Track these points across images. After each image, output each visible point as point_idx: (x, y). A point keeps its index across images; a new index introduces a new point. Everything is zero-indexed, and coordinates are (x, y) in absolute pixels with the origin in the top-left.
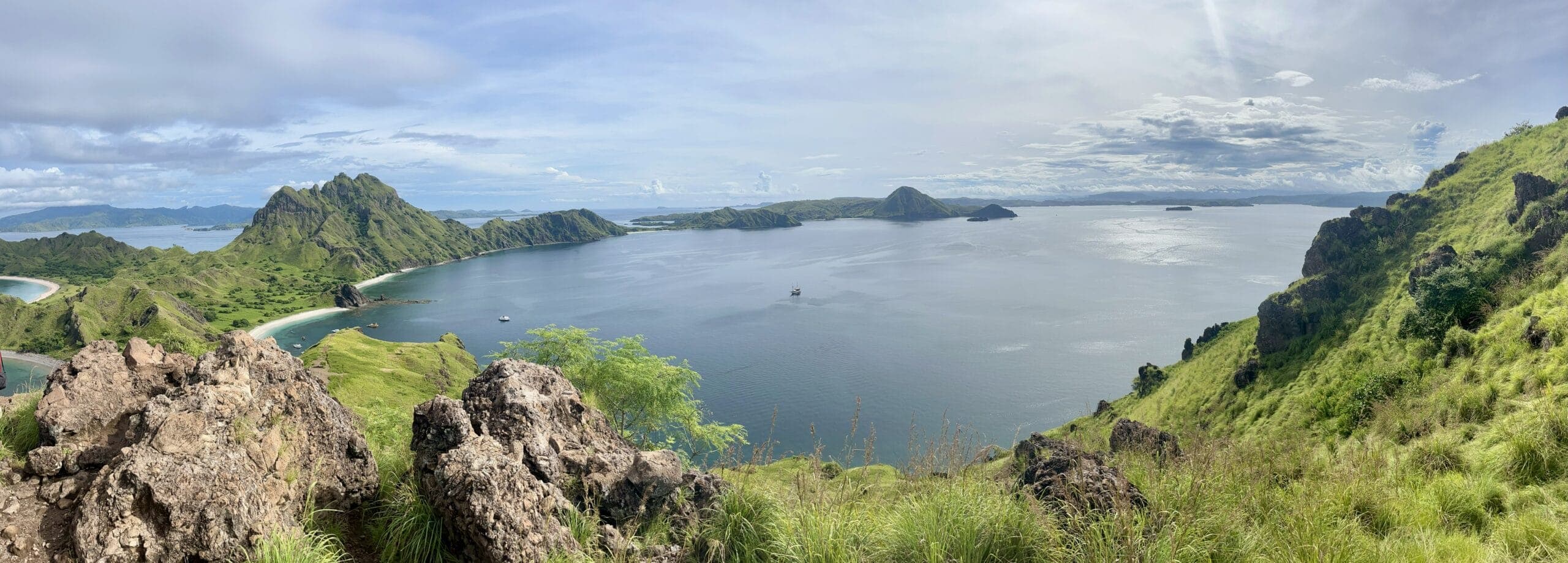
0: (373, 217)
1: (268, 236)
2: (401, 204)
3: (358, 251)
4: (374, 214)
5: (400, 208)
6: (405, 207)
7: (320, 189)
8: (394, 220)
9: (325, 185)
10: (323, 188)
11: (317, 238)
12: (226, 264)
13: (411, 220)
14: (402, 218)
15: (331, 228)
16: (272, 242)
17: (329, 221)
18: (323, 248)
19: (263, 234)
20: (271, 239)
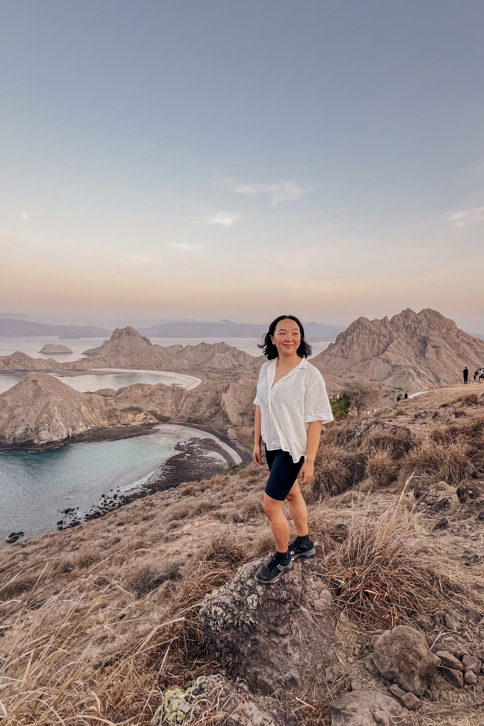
0: (432, 343)
1: (346, 353)
2: (459, 333)
3: (415, 369)
4: (432, 340)
5: (457, 336)
6: (462, 335)
7: (389, 320)
8: (451, 346)
9: (394, 317)
10: (392, 319)
11: (383, 357)
13: (467, 347)
14: (458, 345)
15: (395, 350)
16: (349, 357)
17: (394, 344)
18: (387, 364)
19: (343, 351)
20: (348, 355)
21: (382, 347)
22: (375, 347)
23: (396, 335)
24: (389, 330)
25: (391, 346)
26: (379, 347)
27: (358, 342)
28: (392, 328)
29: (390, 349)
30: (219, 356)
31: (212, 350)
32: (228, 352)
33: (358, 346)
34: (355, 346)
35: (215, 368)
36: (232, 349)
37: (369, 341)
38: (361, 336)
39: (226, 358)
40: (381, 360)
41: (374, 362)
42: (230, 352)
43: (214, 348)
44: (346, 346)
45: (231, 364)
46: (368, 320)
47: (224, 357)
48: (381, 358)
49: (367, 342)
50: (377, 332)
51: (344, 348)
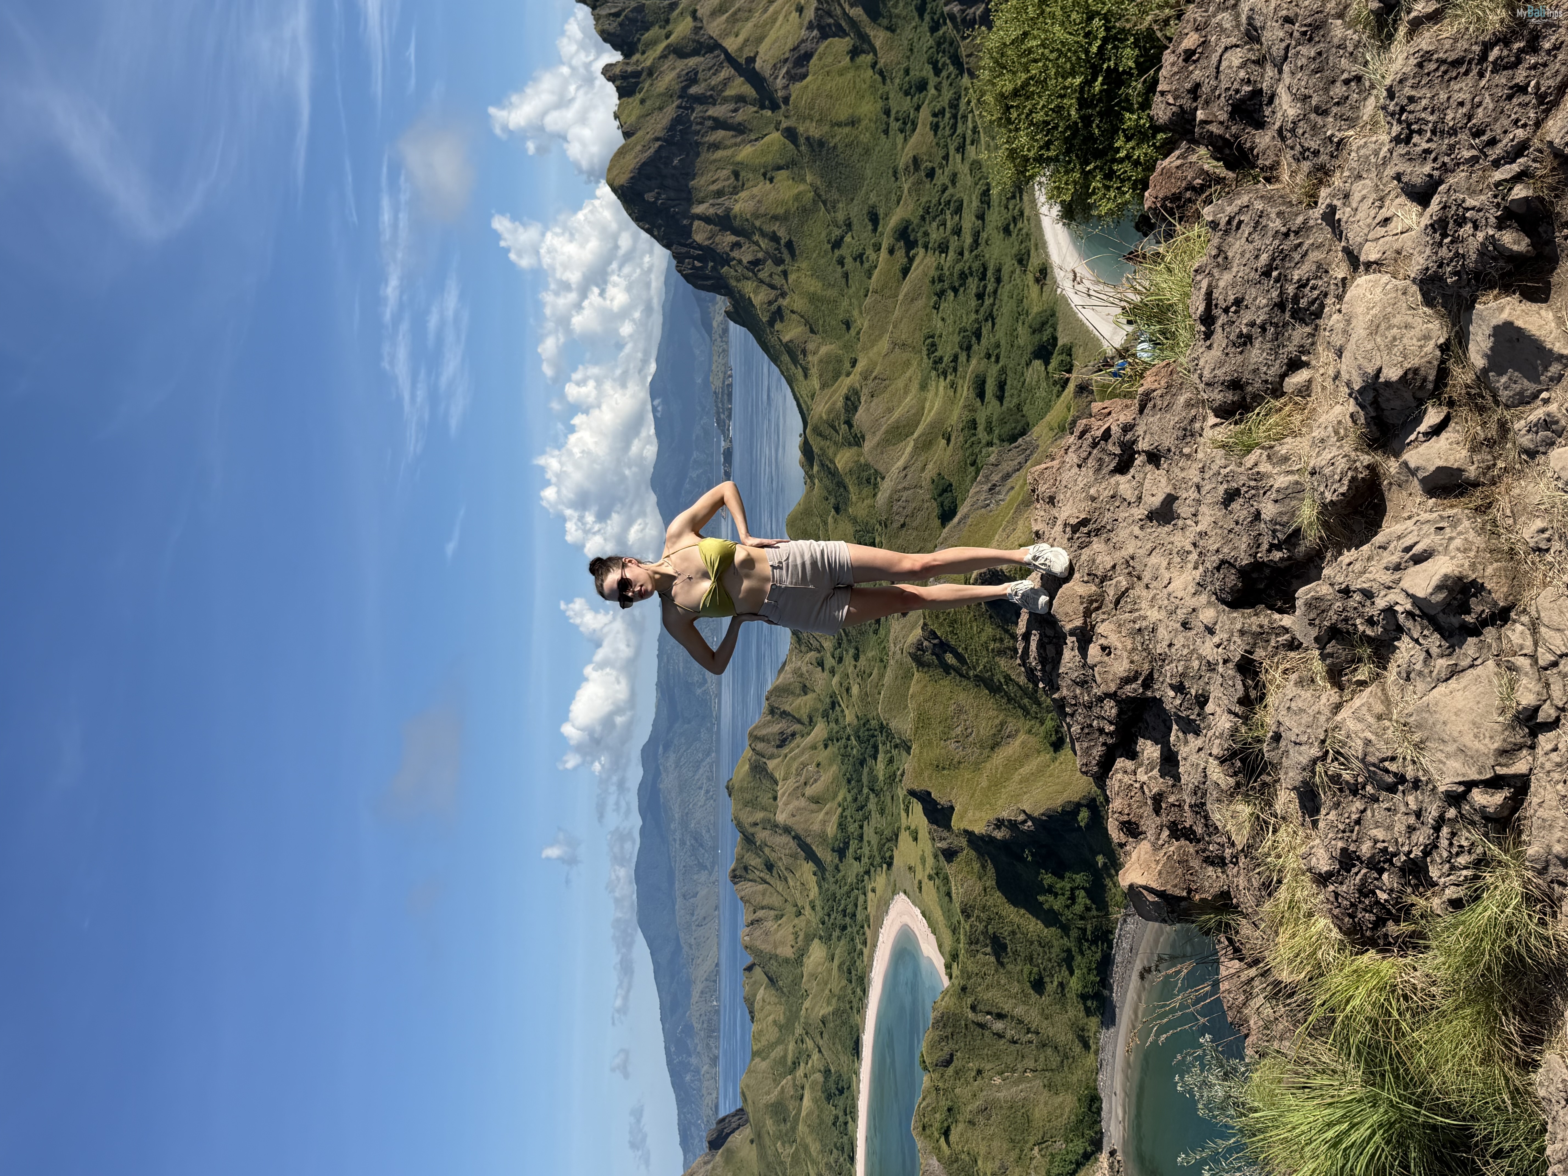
7: (618, 57)
9: (608, 37)
10: (616, 47)
11: (780, 82)
12: (845, 384)
15: (750, 25)
16: (782, 233)
17: (726, 34)
18: (814, 60)
19: (756, 263)
20: (775, 238)
21: (740, 86)
22: (740, 117)
23: (682, 28)
24: (663, 57)
25: (731, 44)
26: (741, 99)
27: (719, 193)
28: (654, 43)
29: (748, 52)
30: (786, 804)
31: (762, 835)
32: (771, 764)
33: (735, 191)
34: (737, 208)
35: (842, 826)
36: (760, 746)
37: (715, 146)
39: (798, 774)
40: (796, 88)
41: (803, 118)
42: (772, 757)
43: (756, 824)
44: (737, 245)
45: (823, 755)
46: (621, 153)
47: (791, 783)
48: (786, 87)
49: (719, 154)
50: (670, 111)
51: (746, 255)
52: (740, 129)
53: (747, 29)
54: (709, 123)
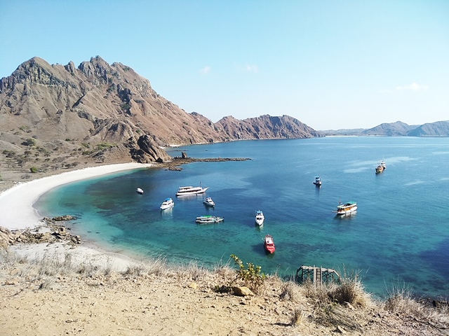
0: (134, 98)
2: (155, 93)
6: (158, 96)
7: (76, 66)
10: (80, 66)
13: (165, 107)
17: (88, 96)
18: (85, 119)
19: (9, 104)
20: (20, 110)
21: (73, 101)
22: (62, 100)
23: (87, 85)
26: (69, 101)
27: (34, 93)
28: (82, 77)
29: (84, 102)
33: (36, 98)
34: (30, 98)
37: (51, 93)
38: (38, 84)
40: (76, 114)
44: (15, 98)
48: (76, 111)
49: (49, 94)
50: (62, 79)
51: (11, 100)
52: (58, 100)
53: (91, 102)
54: (59, 91)
